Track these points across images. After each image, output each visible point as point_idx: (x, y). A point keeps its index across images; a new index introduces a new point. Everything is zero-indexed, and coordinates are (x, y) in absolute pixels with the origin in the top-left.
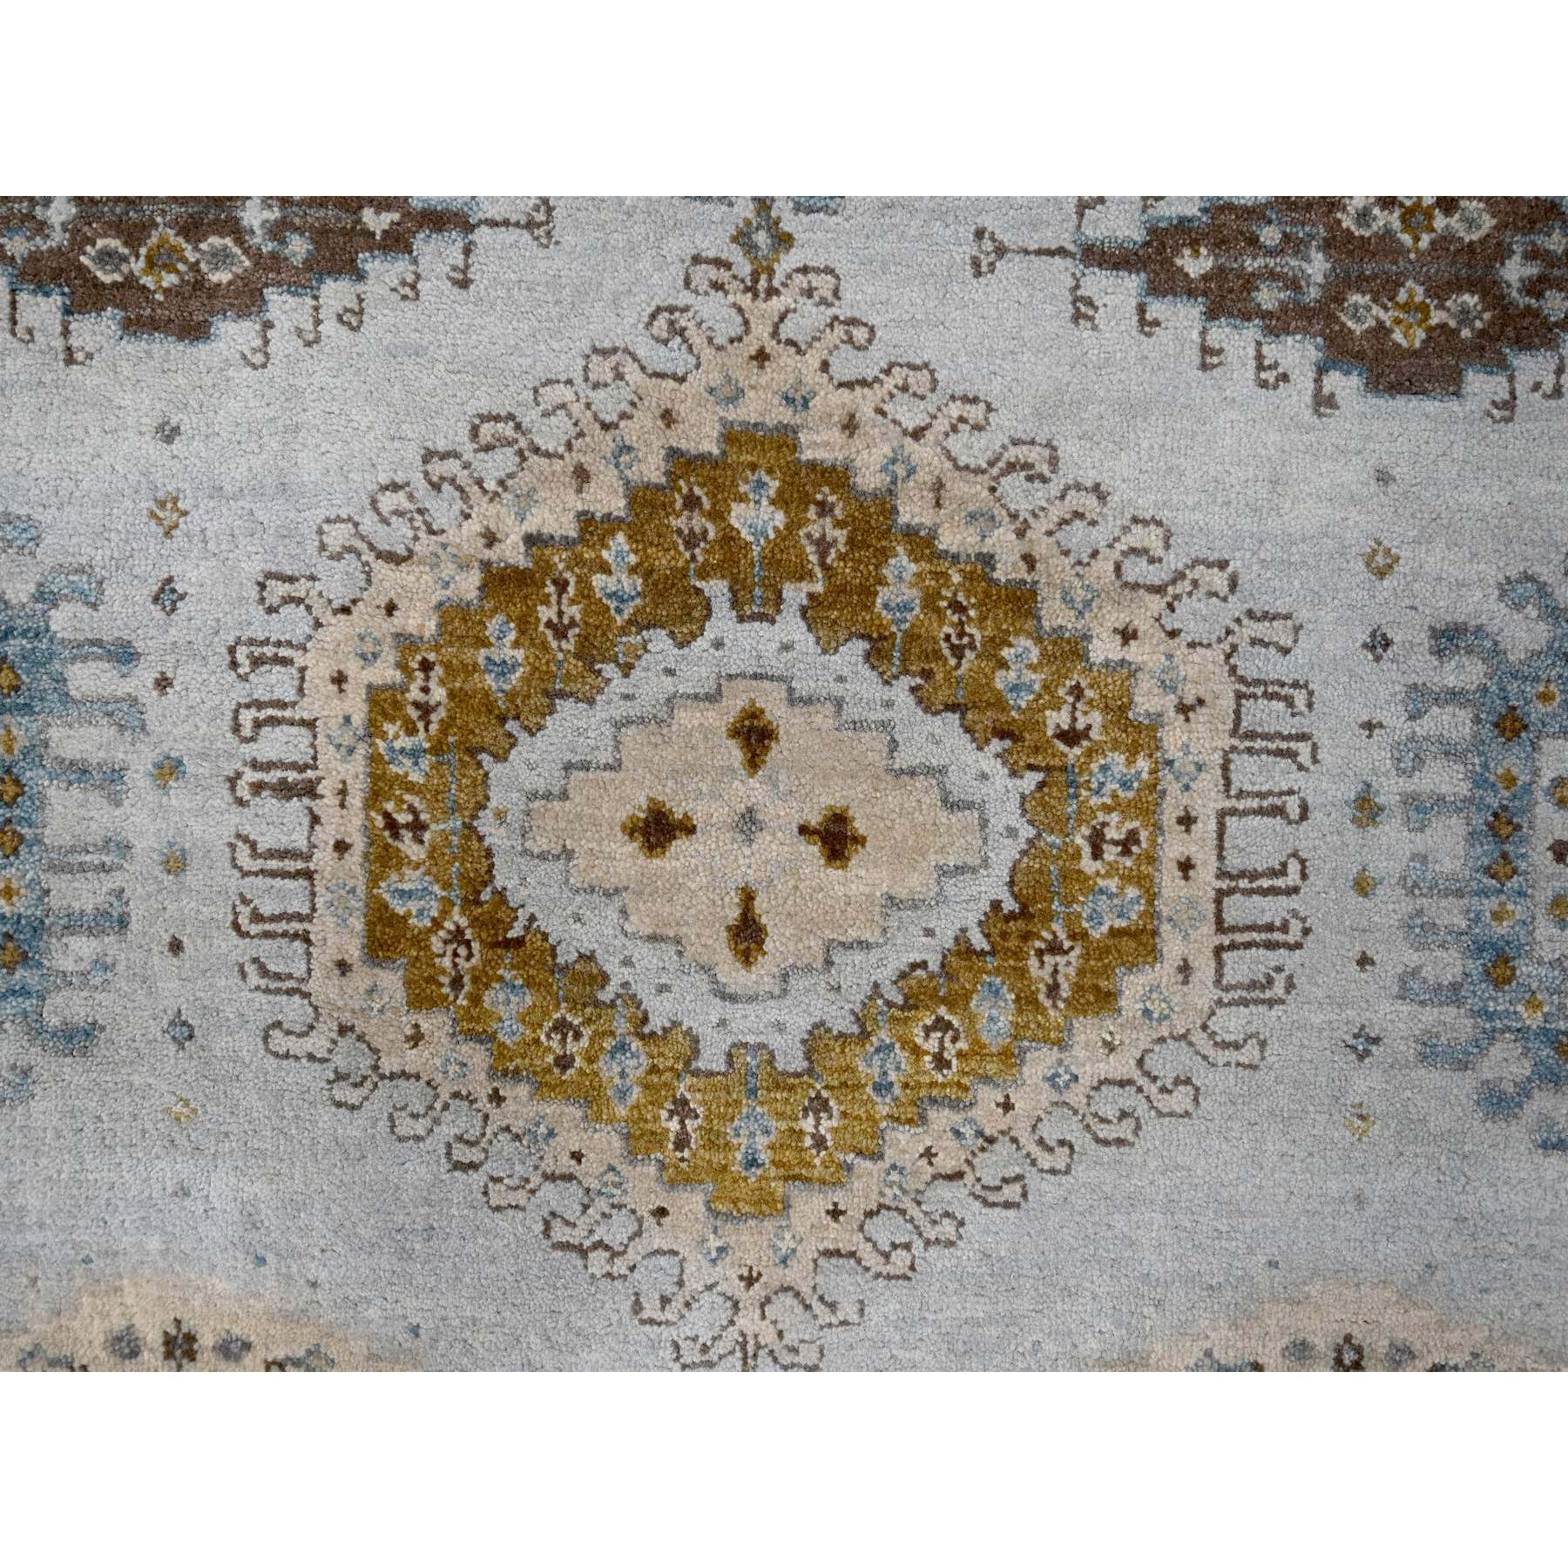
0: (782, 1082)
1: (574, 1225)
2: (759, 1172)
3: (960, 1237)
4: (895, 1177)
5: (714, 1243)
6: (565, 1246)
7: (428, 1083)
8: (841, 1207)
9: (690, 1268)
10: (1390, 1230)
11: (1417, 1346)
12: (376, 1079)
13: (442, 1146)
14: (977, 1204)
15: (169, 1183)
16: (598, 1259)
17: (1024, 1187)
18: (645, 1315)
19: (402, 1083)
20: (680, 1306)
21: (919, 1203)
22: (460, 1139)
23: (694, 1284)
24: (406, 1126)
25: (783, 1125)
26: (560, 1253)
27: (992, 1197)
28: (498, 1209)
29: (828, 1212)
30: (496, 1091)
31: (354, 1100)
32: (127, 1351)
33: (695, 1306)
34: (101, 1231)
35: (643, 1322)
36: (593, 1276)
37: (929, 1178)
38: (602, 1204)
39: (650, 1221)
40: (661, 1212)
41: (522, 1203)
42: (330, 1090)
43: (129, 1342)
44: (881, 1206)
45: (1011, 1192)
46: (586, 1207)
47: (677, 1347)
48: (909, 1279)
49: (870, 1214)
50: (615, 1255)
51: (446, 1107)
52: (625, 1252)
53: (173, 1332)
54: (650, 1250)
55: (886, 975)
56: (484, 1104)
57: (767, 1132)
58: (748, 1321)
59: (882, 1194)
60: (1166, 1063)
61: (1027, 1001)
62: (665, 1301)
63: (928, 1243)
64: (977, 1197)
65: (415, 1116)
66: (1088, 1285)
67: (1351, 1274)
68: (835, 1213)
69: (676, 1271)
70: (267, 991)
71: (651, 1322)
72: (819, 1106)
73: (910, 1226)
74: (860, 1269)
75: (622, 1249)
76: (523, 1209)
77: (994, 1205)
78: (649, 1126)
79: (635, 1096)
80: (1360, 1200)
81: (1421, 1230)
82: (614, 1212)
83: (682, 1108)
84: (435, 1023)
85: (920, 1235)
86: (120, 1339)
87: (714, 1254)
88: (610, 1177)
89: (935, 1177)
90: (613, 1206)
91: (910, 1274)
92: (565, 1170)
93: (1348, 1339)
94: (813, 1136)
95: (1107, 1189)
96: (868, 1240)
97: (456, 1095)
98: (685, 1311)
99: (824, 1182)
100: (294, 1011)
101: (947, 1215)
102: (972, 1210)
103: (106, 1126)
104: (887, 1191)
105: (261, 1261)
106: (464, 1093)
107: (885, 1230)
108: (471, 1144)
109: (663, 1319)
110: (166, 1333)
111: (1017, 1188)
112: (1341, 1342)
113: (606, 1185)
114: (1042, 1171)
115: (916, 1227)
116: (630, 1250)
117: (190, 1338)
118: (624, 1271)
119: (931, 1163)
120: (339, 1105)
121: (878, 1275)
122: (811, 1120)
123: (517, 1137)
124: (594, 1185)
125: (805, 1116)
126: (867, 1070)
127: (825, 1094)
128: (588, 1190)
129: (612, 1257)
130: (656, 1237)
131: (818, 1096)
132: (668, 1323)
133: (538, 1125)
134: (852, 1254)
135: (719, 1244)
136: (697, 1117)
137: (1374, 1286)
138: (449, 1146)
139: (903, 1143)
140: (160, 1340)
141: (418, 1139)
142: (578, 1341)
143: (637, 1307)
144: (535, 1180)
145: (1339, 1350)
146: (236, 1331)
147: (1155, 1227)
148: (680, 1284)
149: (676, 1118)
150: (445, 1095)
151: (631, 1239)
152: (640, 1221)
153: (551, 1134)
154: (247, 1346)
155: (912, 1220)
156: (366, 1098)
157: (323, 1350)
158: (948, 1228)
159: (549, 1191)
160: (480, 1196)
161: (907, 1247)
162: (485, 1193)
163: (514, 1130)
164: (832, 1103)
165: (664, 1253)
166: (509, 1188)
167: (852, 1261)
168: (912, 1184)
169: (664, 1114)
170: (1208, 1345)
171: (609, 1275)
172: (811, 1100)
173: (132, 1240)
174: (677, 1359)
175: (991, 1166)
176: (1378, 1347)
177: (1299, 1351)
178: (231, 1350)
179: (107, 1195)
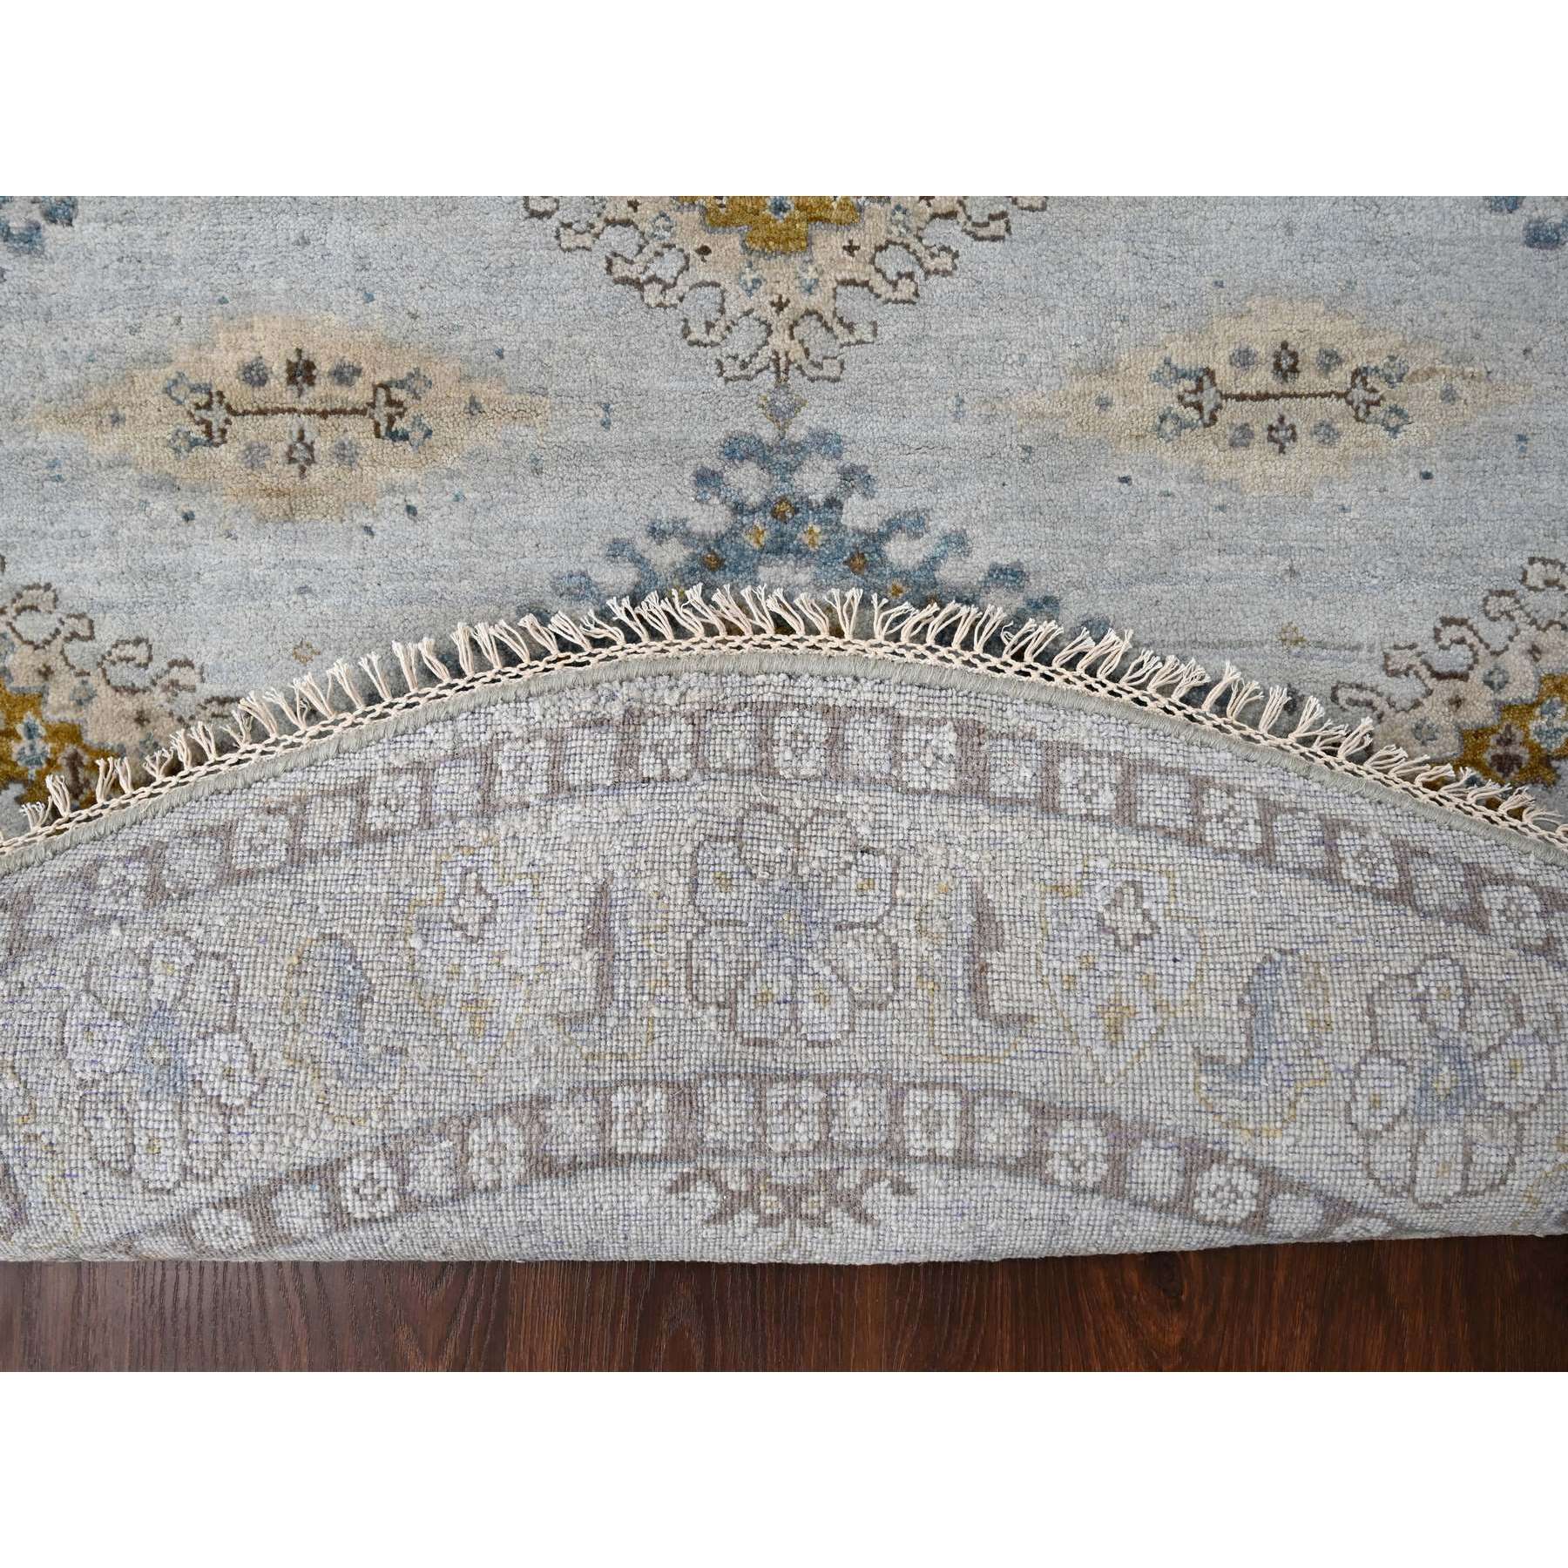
1: (632, 263)
2: (785, 215)
3: (955, 268)
4: (899, 216)
5: (749, 276)
6: (625, 281)
8: (856, 243)
9: (730, 297)
10: (1315, 252)
11: (1343, 353)
13: (521, 197)
14: (969, 239)
15: (292, 233)
16: (652, 294)
17: (1007, 223)
18: (692, 337)
20: (722, 329)
21: (920, 239)
23: (733, 310)
26: (620, 286)
27: (982, 232)
28: (569, 250)
29: (844, 248)
32: (256, 378)
33: (734, 328)
34: (234, 276)
35: (692, 344)
36: (648, 306)
37: (927, 217)
38: (655, 245)
39: (695, 258)
40: (704, 251)
41: (588, 243)
43: (258, 370)
44: (889, 242)
45: (997, 227)
46: (641, 248)
47: (720, 364)
48: (914, 303)
49: (880, 249)
50: (666, 287)
52: (675, 284)
53: (294, 359)
54: (696, 281)
58: (780, 341)
59: (890, 232)
62: (709, 326)
63: (928, 273)
64: (969, 233)
66: (1062, 304)
67: (1285, 290)
68: (851, 249)
69: (718, 300)
71: (697, 343)
73: (912, 257)
74: (872, 297)
75: (672, 281)
76: (589, 249)
77: (982, 239)
80: (1289, 229)
81: (1342, 251)
82: (666, 250)
85: (921, 266)
86: (251, 368)
87: (750, 284)
88: (660, 222)
89: (934, 216)
90: (665, 246)
91: (914, 299)
92: (624, 216)
93: (1284, 345)
95: (1077, 222)
96: (878, 271)
98: (726, 333)
99: (840, 222)
101: (944, 249)
102: (963, 243)
104: (894, 229)
105: (370, 298)
107: (894, 262)
108: (545, 197)
109: (707, 340)
110: (289, 362)
111: (1002, 223)
112: (1278, 348)
113: (658, 227)
114: (1022, 209)
115: (919, 259)
116: (680, 282)
117: (310, 366)
118: (675, 301)
119: (929, 205)
121: (888, 301)
124: (647, 227)
128: (643, 234)
129: (664, 290)
130: (701, 271)
132: (713, 344)
134: (865, 284)
135: (754, 276)
137: (1305, 300)
138: (526, 197)
140: (285, 367)
142: (637, 360)
143: (686, 332)
144: (600, 225)
145: (1277, 356)
146: (348, 359)
147: (1119, 253)
148: (722, 311)
151: (680, 272)
152: (687, 258)
154: (358, 372)
155: (914, 253)
157: (422, 372)
158: (945, 261)
159: (612, 236)
160: (553, 239)
161: (910, 276)
162: (558, 237)
165: (708, 284)
166: (577, 233)
167: (866, 289)
168: (914, 223)
170: (1168, 354)
171: (660, 305)
173: (262, 282)
174: (720, 375)
175: (981, 204)
176: (1309, 353)
177: (1244, 359)
178: (343, 375)
179: (240, 244)
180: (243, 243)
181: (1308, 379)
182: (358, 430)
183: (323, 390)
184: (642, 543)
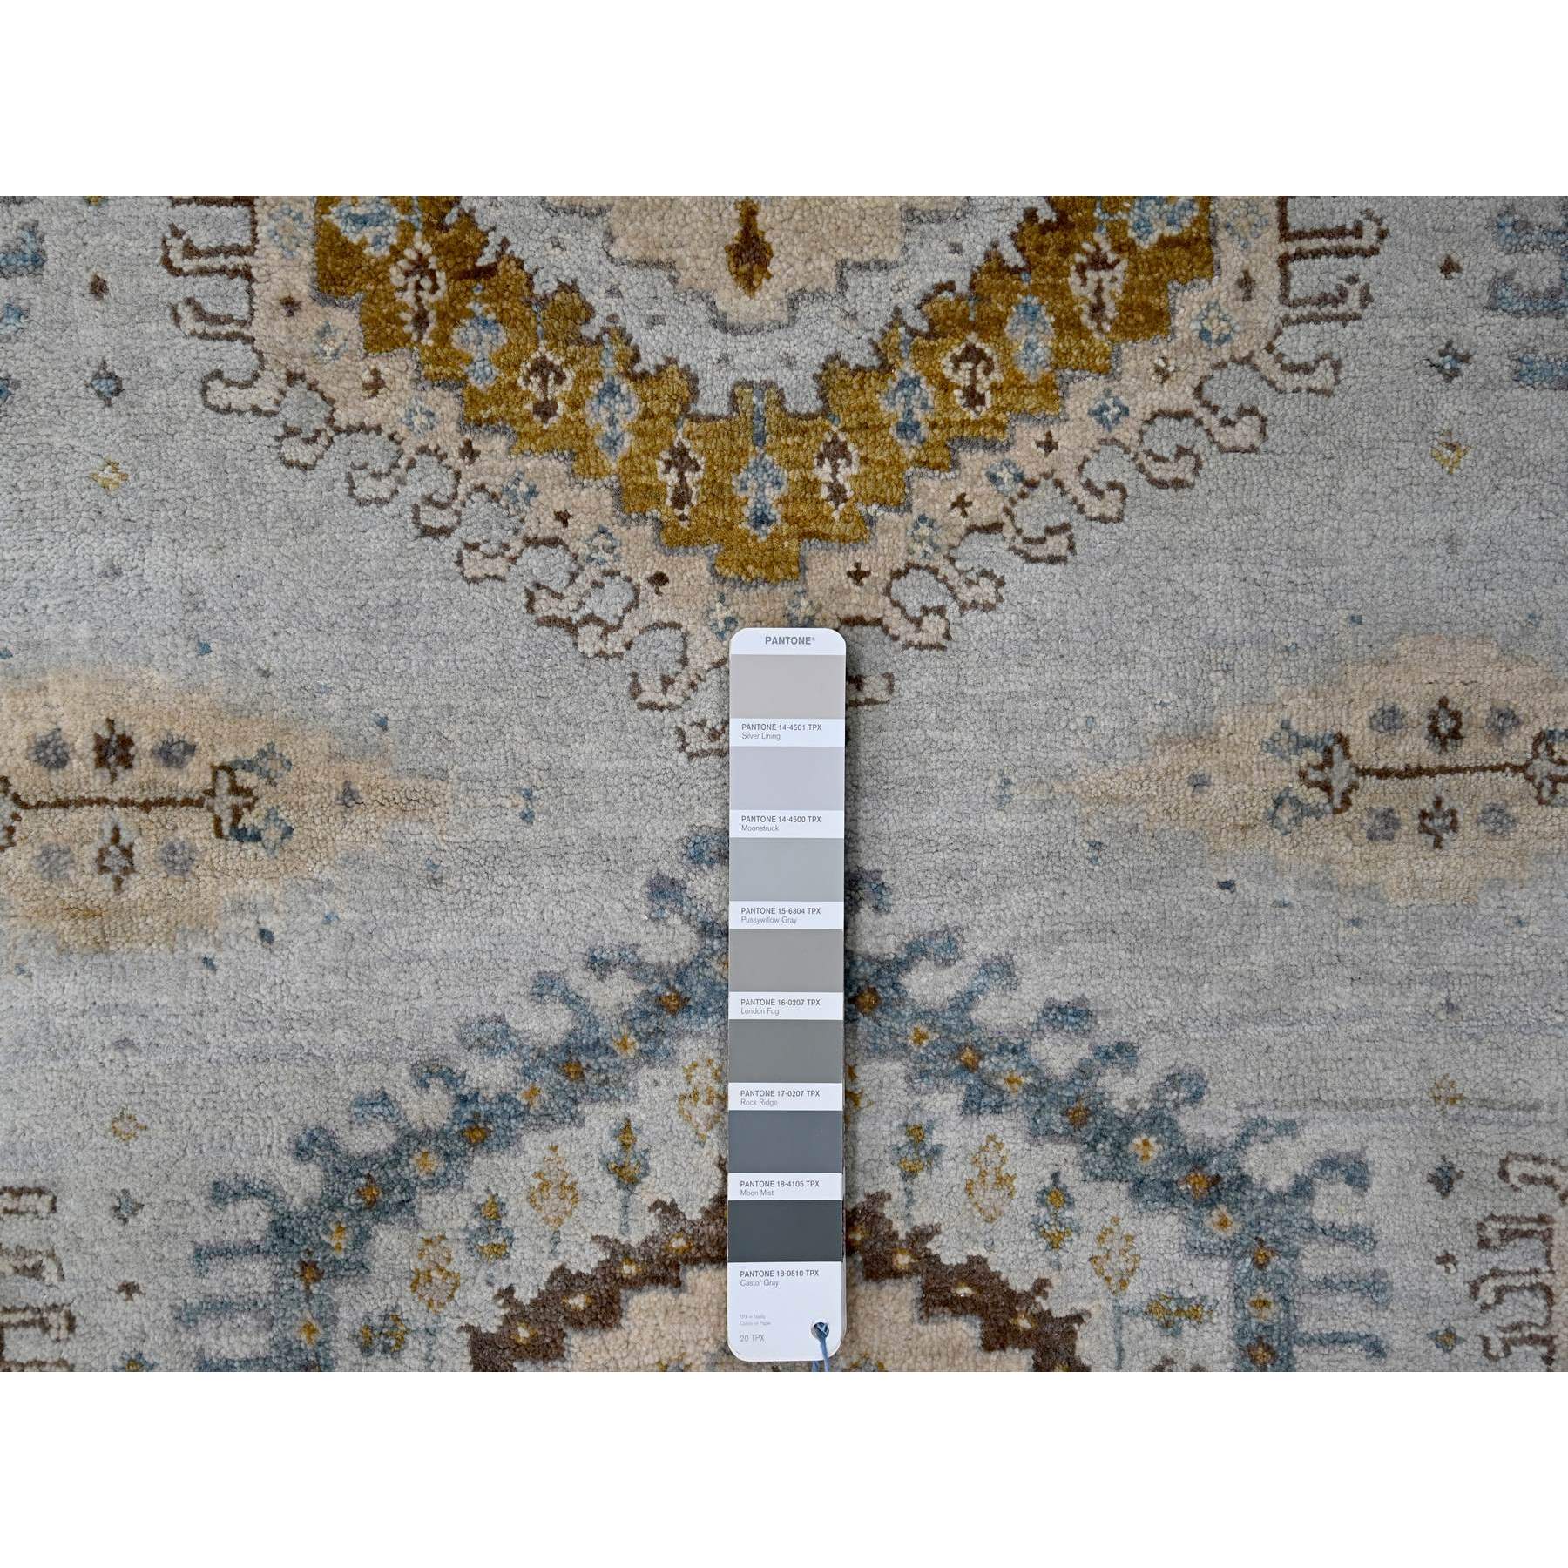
0: (796, 424)
1: (561, 597)
2: (770, 530)
3: (1000, 599)
4: (924, 530)
5: (721, 614)
6: (552, 622)
7: (391, 437)
8: (865, 568)
9: (695, 643)
10: (1486, 576)
11: (1522, 711)
12: (331, 433)
13: (408, 508)
14: (1018, 560)
15: (97, 561)
16: (589, 638)
17: (1070, 538)
18: (645, 698)
19: (360, 437)
20: (684, 687)
21: (952, 561)
22: (429, 500)
23: (699, 662)
24: (366, 488)
25: (795, 475)
26: (546, 630)
27: (1035, 551)
28: (475, 580)
29: (849, 574)
30: (468, 443)
31: (306, 459)
32: (53, 759)
33: (701, 686)
34: (20, 620)
35: (642, 707)
36: (584, 655)
37: (961, 531)
38: (592, 572)
39: (647, 590)
40: (660, 579)
41: (501, 572)
42: (279, 447)
43: (56, 748)
44: (909, 566)
45: (1056, 545)
46: (573, 576)
47: (681, 734)
48: (943, 648)
49: (897, 574)
50: (608, 629)
51: (412, 464)
52: (620, 626)
53: (105, 734)
54: (647, 622)
55: (907, 300)
56: (454, 458)
57: (778, 484)
59: (911, 552)
60: (1230, 391)
61: (1068, 324)
62: (667, 682)
63: (963, 607)
64: (1018, 552)
65: (376, 476)
66: (1145, 649)
67: (1445, 627)
68: (858, 575)
69: (679, 646)
70: (204, 336)
71: (652, 706)
72: (836, 451)
73: (942, 587)
74: (887, 640)
75: (616, 622)
76: (502, 579)
77: (1036, 560)
78: (644, 480)
79: (626, 445)
80: (1452, 543)
81: (1523, 574)
82: (606, 580)
83: (680, 458)
84: (396, 367)
85: (955, 597)
86: (45, 745)
87: (721, 625)
88: (600, 540)
89: (971, 529)
90: (605, 573)
91: (944, 642)
92: (549, 533)
93: (1443, 703)
94: (830, 487)
95: (1165, 537)
96: (896, 604)
97: (423, 450)
98: (689, 692)
99: (843, 539)
100: (236, 358)
101: (984, 573)
102: (1010, 566)
103: (23, 496)
104: (917, 548)
105: (205, 649)
106: (432, 447)
107: (915, 592)
108: (440, 506)
109: (664, 702)
110: (97, 737)
111: (1063, 539)
112: (1435, 706)
113: (596, 548)
114: (1091, 519)
115: (951, 589)
116: (626, 624)
117: (126, 742)
118: (619, 648)
119: (964, 514)
120: (289, 464)
121: (908, 645)
122: (827, 467)
123: (494, 497)
124: (582, 549)
125: (820, 465)
126: (890, 409)
127: (842, 437)
128: (575, 556)
129: (605, 633)
130: (655, 608)
131: (835, 441)
132: (672, 707)
133: (517, 481)
134: (878, 622)
135: (727, 614)
136: (697, 468)
137: (1472, 642)
138: (416, 508)
139: (933, 492)
140: (92, 745)
141: (381, 502)
142: (570, 730)
143: (635, 691)
144: (516, 545)
145: (1434, 717)
146: (178, 732)
147: (1221, 579)
148: (684, 662)
149: (673, 470)
150: (410, 451)
151: (627, 610)
152: (636, 590)
153: (533, 492)
154: (191, 749)
155: (945, 580)
156: (321, 457)
157: (277, 750)
158: (986, 590)
159: (533, 560)
160: (453, 566)
161: (940, 611)
162: (459, 563)
163: (490, 489)
164: (850, 447)
165: (665, 626)
166: (486, 556)
167: (878, 629)
168: (943, 539)
169: (661, 466)
170: (1285, 715)
171: (600, 654)
172: (827, 444)
173: (58, 628)
174: (682, 749)
175: (1036, 513)
176: (1478, 711)
177: (1389, 720)
178: (172, 753)
179: (27, 577)
180: (30, 576)
181: (1474, 747)
182: (194, 828)
183: (144, 774)
184: (577, 978)
